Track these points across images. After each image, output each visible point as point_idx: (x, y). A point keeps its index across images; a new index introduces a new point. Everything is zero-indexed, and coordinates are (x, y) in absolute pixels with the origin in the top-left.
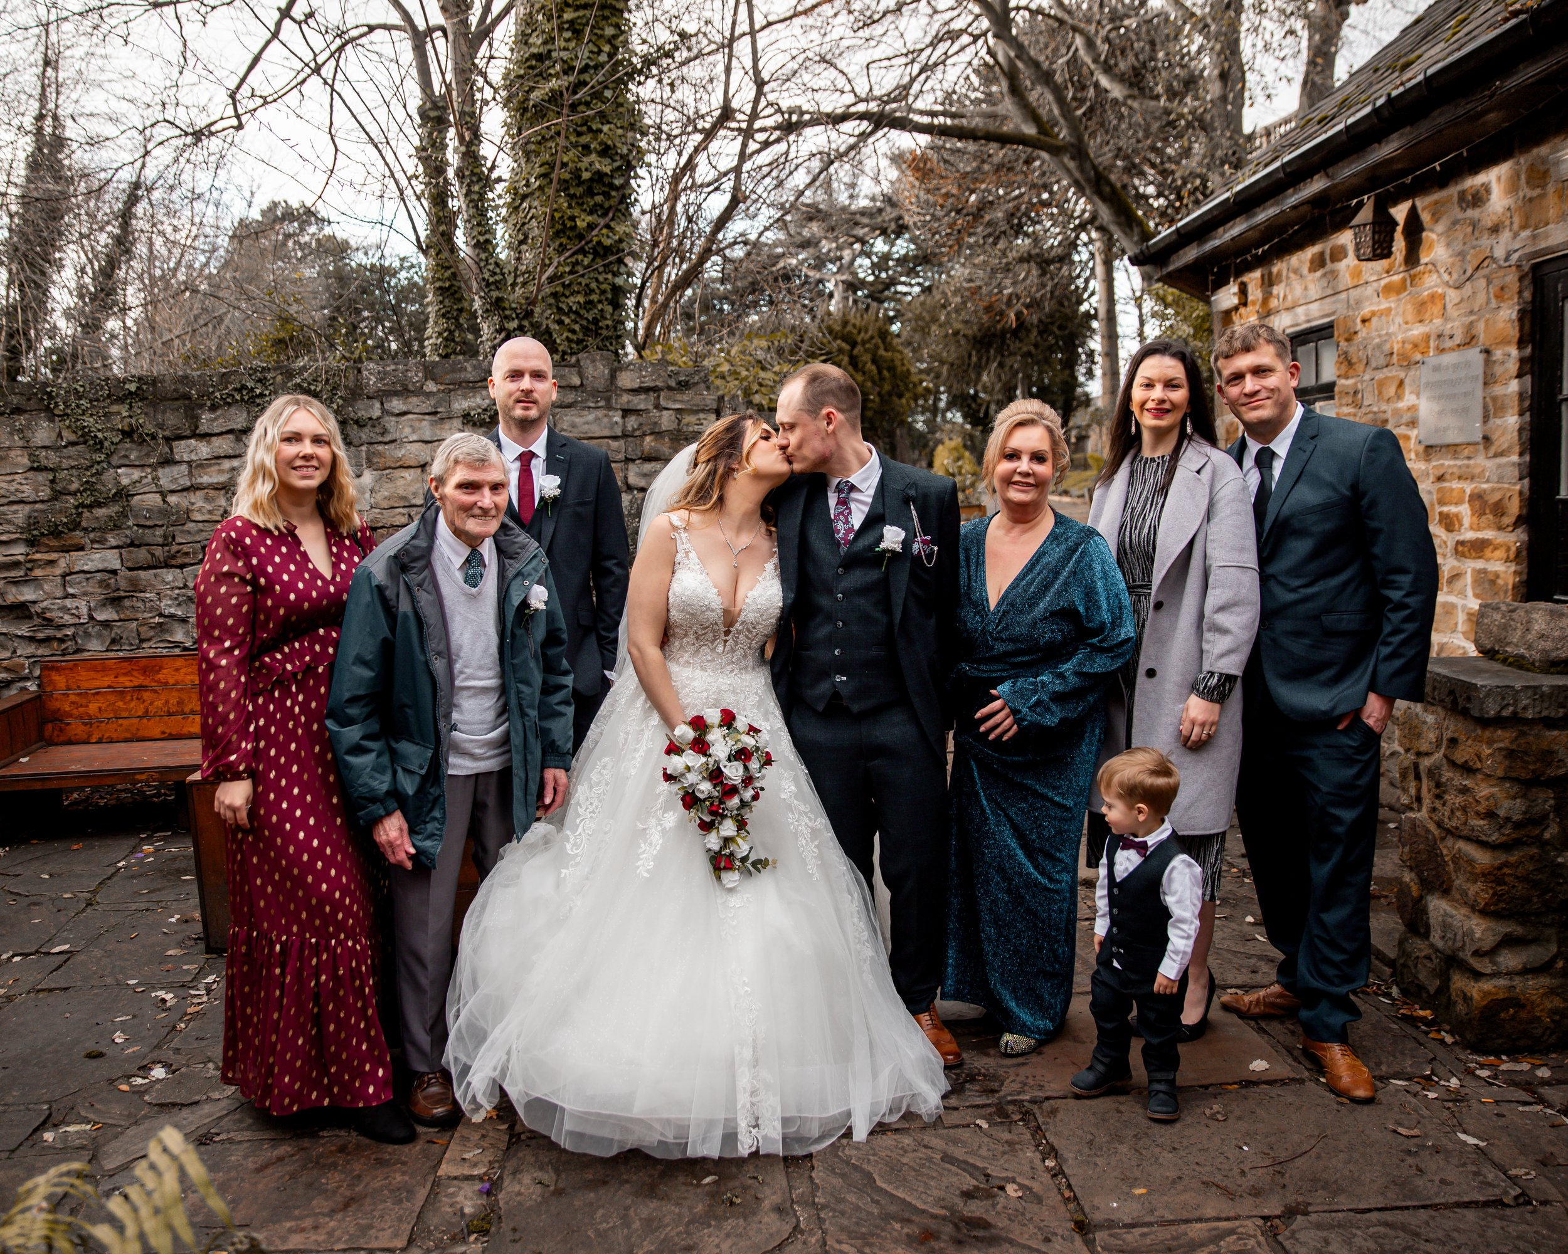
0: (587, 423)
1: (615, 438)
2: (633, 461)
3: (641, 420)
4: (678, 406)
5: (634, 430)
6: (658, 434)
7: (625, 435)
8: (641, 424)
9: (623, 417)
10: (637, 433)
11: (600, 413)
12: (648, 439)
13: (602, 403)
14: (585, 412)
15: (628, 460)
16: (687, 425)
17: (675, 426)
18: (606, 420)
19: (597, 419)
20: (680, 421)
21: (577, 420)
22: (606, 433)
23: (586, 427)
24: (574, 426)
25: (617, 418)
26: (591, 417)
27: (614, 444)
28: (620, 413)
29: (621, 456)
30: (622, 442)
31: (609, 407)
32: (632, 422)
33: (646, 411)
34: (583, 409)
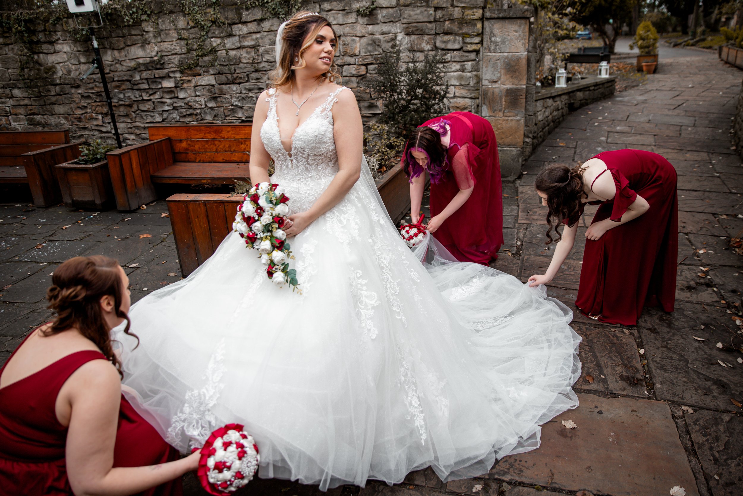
0: (416, 14)
1: (430, 22)
2: (439, 34)
3: (444, 13)
4: (463, 5)
5: (440, 18)
6: (452, 20)
7: (435, 21)
8: (443, 15)
9: (435, 11)
10: (442, 20)
11: (423, 9)
12: (447, 23)
13: (424, 4)
14: (416, 9)
15: (437, 34)
16: (467, 15)
17: (461, 16)
18: (426, 13)
19: (421, 12)
20: (463, 13)
21: (412, 13)
22: (426, 20)
23: (416, 16)
24: (410, 16)
25: (432, 11)
26: (418, 11)
27: (430, 26)
28: (433, 9)
29: (433, 32)
30: (434, 24)
31: (428, 6)
32: (439, 14)
33: (447, 8)
34: (415, 7)
